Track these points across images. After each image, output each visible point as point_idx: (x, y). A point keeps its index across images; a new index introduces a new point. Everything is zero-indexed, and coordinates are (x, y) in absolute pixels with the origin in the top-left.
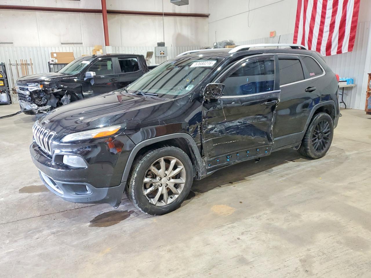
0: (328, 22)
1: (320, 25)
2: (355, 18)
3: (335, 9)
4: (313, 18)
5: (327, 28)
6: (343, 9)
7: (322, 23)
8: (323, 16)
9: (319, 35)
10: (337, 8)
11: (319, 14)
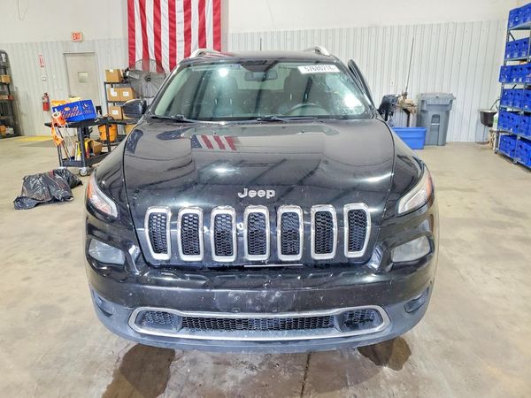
0: (180, 28)
1: (170, 32)
2: (217, 28)
3: (187, 12)
4: (157, 21)
5: (180, 36)
6: (200, 14)
7: (173, 29)
8: (172, 19)
9: (170, 44)
10: (190, 13)
11: (165, 17)
